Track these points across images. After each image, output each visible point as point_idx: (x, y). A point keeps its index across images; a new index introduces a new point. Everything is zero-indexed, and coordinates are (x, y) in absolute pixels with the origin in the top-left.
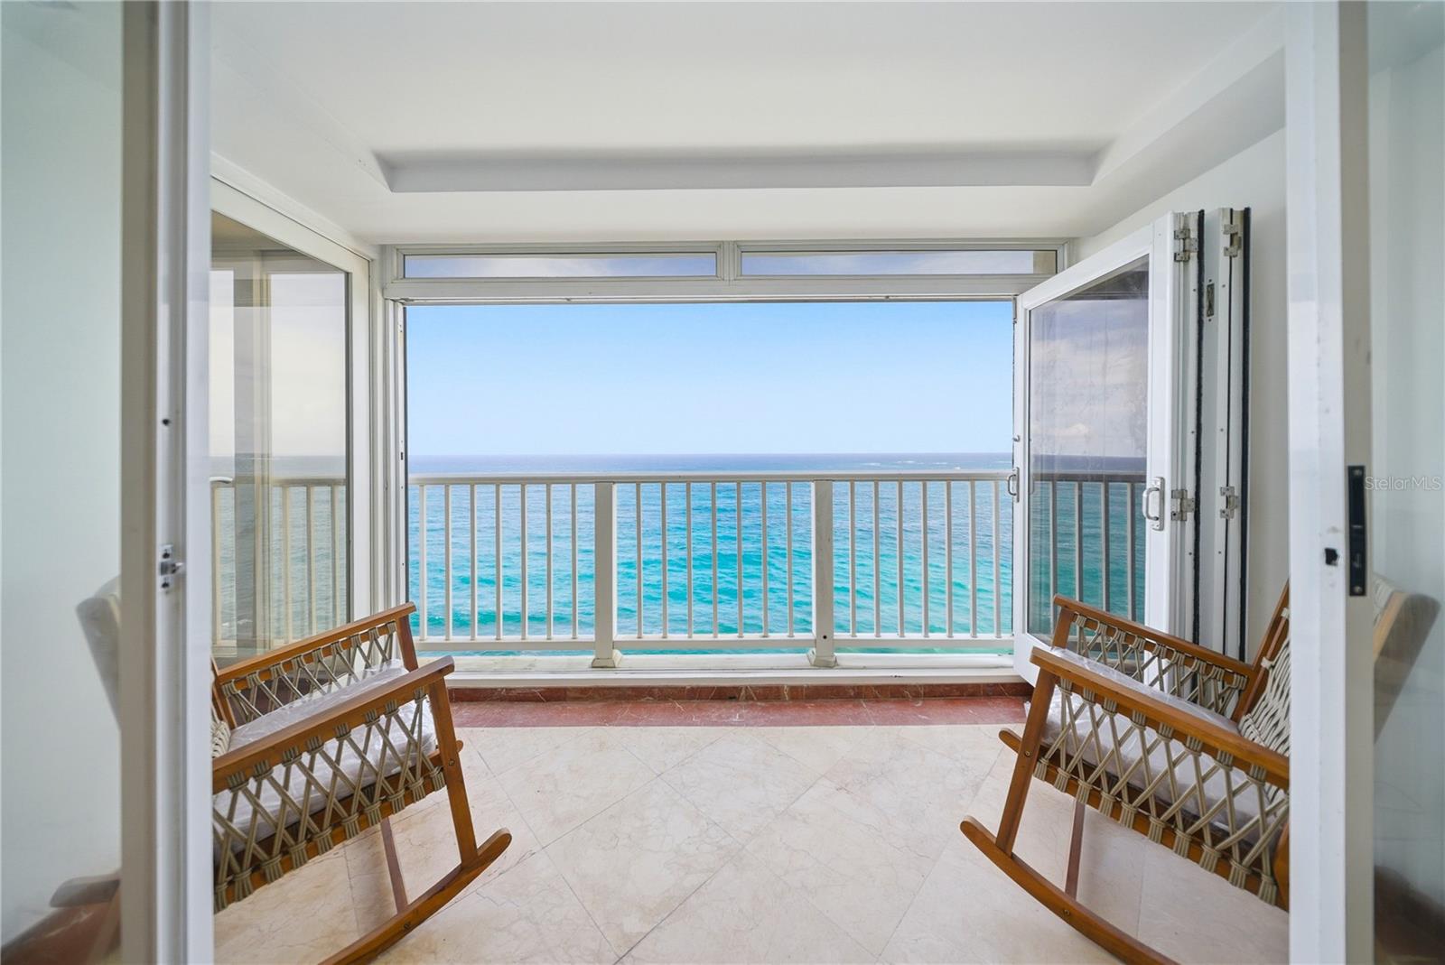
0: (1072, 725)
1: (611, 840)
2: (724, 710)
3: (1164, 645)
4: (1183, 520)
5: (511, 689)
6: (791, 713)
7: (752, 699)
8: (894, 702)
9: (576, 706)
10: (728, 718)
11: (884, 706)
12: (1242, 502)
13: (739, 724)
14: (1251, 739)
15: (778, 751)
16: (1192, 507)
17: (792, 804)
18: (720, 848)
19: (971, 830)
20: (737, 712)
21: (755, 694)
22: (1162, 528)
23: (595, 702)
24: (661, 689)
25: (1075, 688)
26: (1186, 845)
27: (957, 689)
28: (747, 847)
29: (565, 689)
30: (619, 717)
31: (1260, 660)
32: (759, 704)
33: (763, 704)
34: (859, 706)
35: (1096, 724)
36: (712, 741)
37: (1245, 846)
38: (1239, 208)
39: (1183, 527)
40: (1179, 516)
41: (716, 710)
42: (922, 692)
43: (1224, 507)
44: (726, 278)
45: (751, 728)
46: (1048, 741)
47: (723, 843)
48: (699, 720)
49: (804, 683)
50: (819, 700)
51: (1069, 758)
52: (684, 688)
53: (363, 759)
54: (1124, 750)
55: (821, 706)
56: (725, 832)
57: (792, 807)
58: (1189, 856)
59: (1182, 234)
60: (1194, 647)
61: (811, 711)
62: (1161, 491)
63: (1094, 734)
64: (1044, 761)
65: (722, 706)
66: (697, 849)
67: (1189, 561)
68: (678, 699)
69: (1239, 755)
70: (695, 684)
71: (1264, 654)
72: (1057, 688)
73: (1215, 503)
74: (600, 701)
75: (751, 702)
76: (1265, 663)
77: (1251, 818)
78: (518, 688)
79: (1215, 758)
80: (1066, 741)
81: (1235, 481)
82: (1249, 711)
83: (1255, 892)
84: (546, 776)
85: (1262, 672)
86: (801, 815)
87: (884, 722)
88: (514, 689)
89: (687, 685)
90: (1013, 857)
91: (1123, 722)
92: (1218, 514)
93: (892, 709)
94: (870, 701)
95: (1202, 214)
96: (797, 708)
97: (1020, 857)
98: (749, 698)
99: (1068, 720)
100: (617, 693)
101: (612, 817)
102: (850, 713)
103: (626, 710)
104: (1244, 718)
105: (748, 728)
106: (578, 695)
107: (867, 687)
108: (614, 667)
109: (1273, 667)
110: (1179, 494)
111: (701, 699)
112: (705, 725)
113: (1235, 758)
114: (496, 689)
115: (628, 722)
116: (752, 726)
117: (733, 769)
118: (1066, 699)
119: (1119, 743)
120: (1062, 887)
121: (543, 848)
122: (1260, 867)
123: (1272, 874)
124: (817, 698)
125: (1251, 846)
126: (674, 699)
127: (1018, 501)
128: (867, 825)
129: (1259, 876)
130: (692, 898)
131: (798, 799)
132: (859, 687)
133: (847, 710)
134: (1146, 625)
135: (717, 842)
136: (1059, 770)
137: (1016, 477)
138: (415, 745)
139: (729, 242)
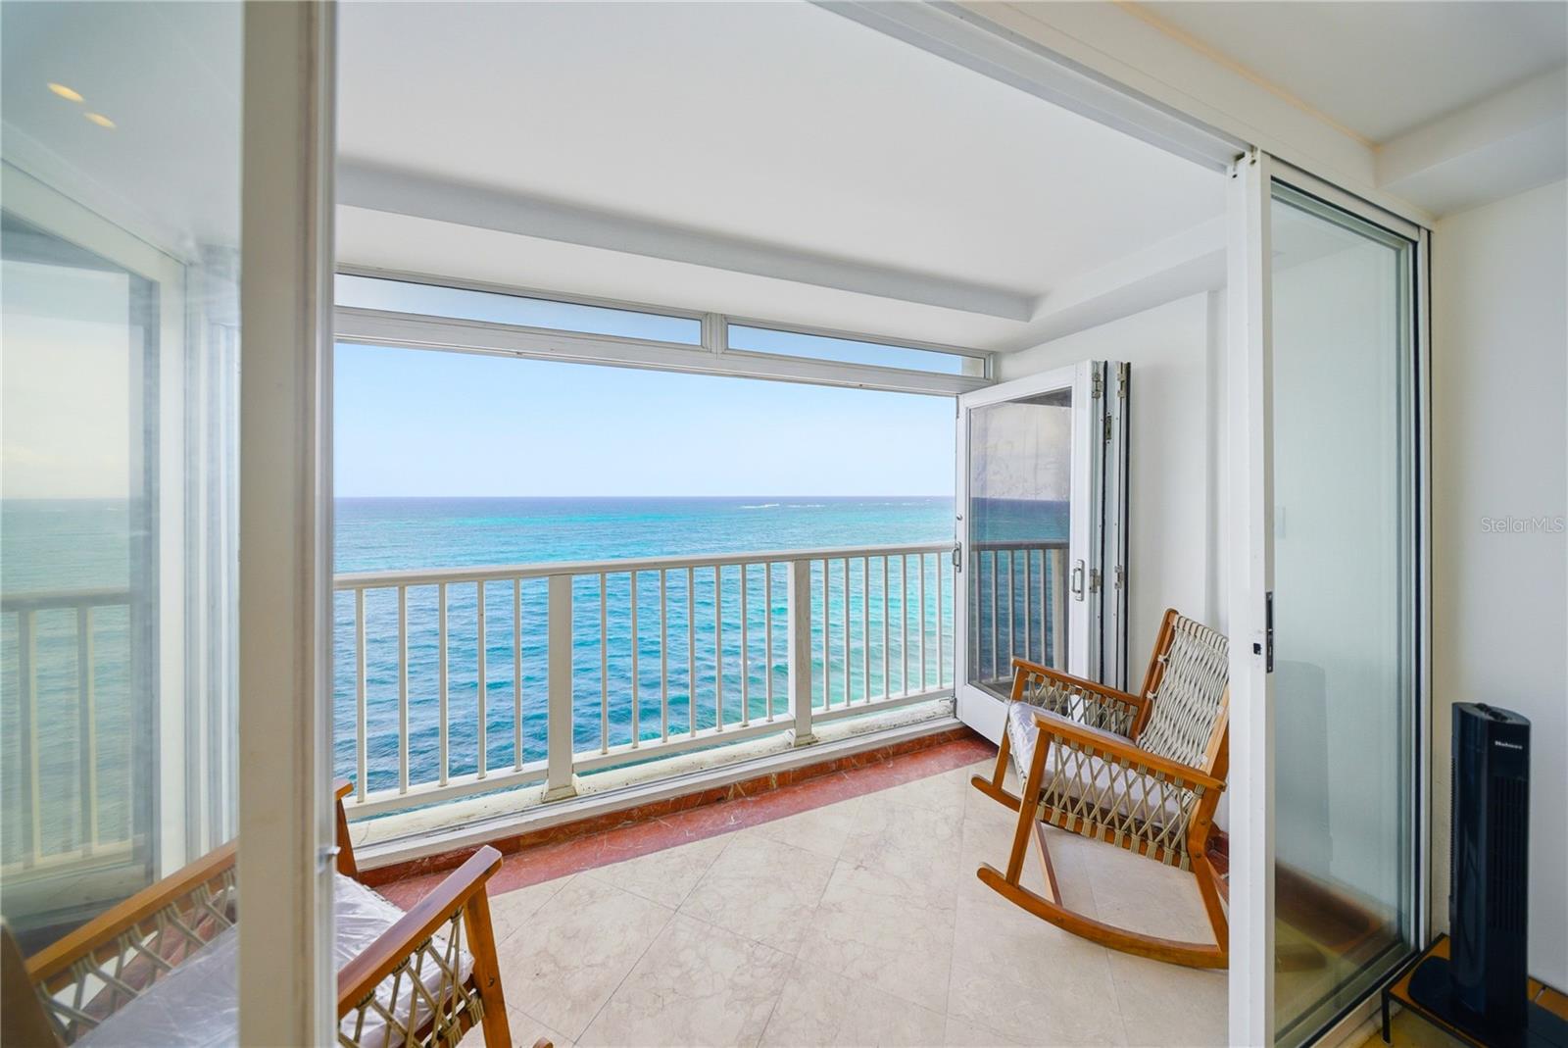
0: (1063, 770)
1: (655, 1001)
2: (716, 815)
3: (1085, 688)
4: (1095, 592)
5: (437, 856)
6: (785, 801)
7: (741, 796)
8: (870, 767)
9: (537, 855)
10: (723, 823)
11: (863, 773)
12: (1125, 576)
13: (739, 827)
14: (1149, 751)
15: (788, 845)
16: (1099, 581)
17: (821, 898)
18: (774, 966)
19: (986, 875)
20: (731, 815)
21: (743, 789)
22: (1082, 600)
23: (560, 843)
24: (640, 809)
25: (1066, 742)
26: (1137, 845)
27: (918, 744)
28: (799, 957)
29: (518, 838)
30: (598, 855)
31: (1145, 693)
32: (749, 799)
33: (753, 799)
34: (842, 779)
35: (1080, 767)
36: (718, 853)
37: (1172, 834)
38: (1125, 362)
39: (1095, 596)
40: (1093, 590)
41: (708, 818)
42: (891, 752)
43: (1116, 581)
44: (714, 350)
45: (753, 828)
46: (1044, 785)
47: (774, 960)
48: (693, 834)
49: (790, 767)
50: (805, 781)
51: (1061, 797)
52: (667, 801)
53: (390, 1019)
54: (1098, 783)
55: (809, 787)
56: (771, 948)
57: (823, 900)
58: (1140, 852)
59: (1095, 377)
60: (1101, 687)
61: (801, 795)
62: (1082, 570)
63: (1078, 775)
64: (1043, 803)
65: (712, 811)
66: (752, 976)
67: (1098, 620)
68: (661, 815)
69: (1169, 772)
70: (679, 794)
71: (1147, 688)
72: (1052, 743)
73: (1112, 578)
74: (566, 840)
75: (740, 800)
76: (1150, 696)
77: (1174, 814)
78: (448, 853)
79: (1154, 777)
80: (1060, 784)
81: (1122, 563)
82: (1142, 731)
83: (1161, 860)
84: (537, 954)
85: (1148, 701)
86: (834, 905)
87: (869, 790)
88: (442, 855)
89: (670, 796)
90: (1019, 888)
91: (1097, 762)
92: (1113, 586)
93: (871, 775)
94: (850, 771)
95: (1106, 363)
96: (788, 795)
97: (1026, 887)
98: (737, 796)
99: (1060, 767)
100: (588, 825)
101: (643, 975)
102: (837, 788)
103: (603, 845)
104: (1139, 737)
105: (749, 829)
106: (534, 841)
107: (847, 758)
108: (576, 795)
109: (1156, 698)
110: (1093, 572)
111: (687, 808)
112: (703, 838)
113: (1166, 775)
114: (413, 862)
115: (613, 858)
116: (752, 825)
117: (752, 878)
118: (1059, 751)
119: (1094, 778)
120: (1053, 901)
121: (575, 1043)
122: (1180, 848)
123: (1187, 851)
124: (802, 780)
125: (1175, 835)
126: (656, 816)
127: (960, 571)
128: (892, 896)
129: (1179, 853)
130: (768, 1030)
131: (825, 890)
132: (840, 760)
133: (833, 787)
134: (1070, 672)
135: (769, 962)
136: (1054, 808)
137: (959, 549)
138: (449, 975)
139: (716, 314)
